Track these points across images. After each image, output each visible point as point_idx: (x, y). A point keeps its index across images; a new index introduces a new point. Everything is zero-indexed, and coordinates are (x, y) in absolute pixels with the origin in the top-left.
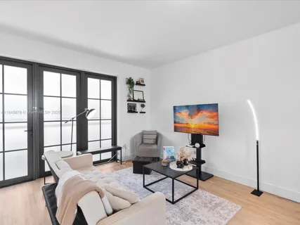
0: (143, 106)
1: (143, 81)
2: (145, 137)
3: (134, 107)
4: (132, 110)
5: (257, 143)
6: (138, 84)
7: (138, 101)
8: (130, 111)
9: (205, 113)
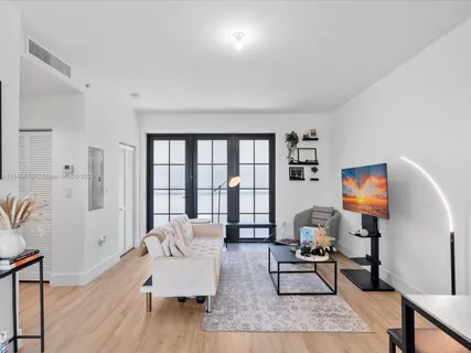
0: (315, 170)
1: (314, 134)
2: (315, 215)
3: (300, 172)
4: (296, 175)
5: (452, 236)
6: (306, 138)
7: (306, 163)
8: (292, 178)
9: (374, 180)
